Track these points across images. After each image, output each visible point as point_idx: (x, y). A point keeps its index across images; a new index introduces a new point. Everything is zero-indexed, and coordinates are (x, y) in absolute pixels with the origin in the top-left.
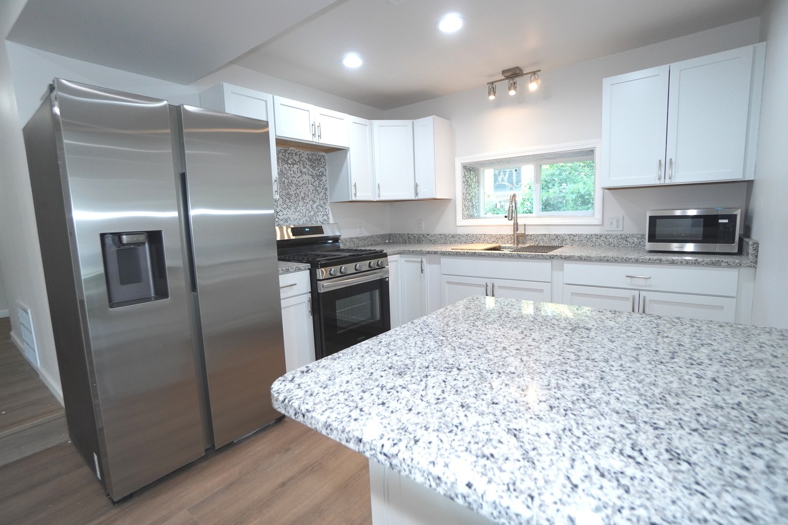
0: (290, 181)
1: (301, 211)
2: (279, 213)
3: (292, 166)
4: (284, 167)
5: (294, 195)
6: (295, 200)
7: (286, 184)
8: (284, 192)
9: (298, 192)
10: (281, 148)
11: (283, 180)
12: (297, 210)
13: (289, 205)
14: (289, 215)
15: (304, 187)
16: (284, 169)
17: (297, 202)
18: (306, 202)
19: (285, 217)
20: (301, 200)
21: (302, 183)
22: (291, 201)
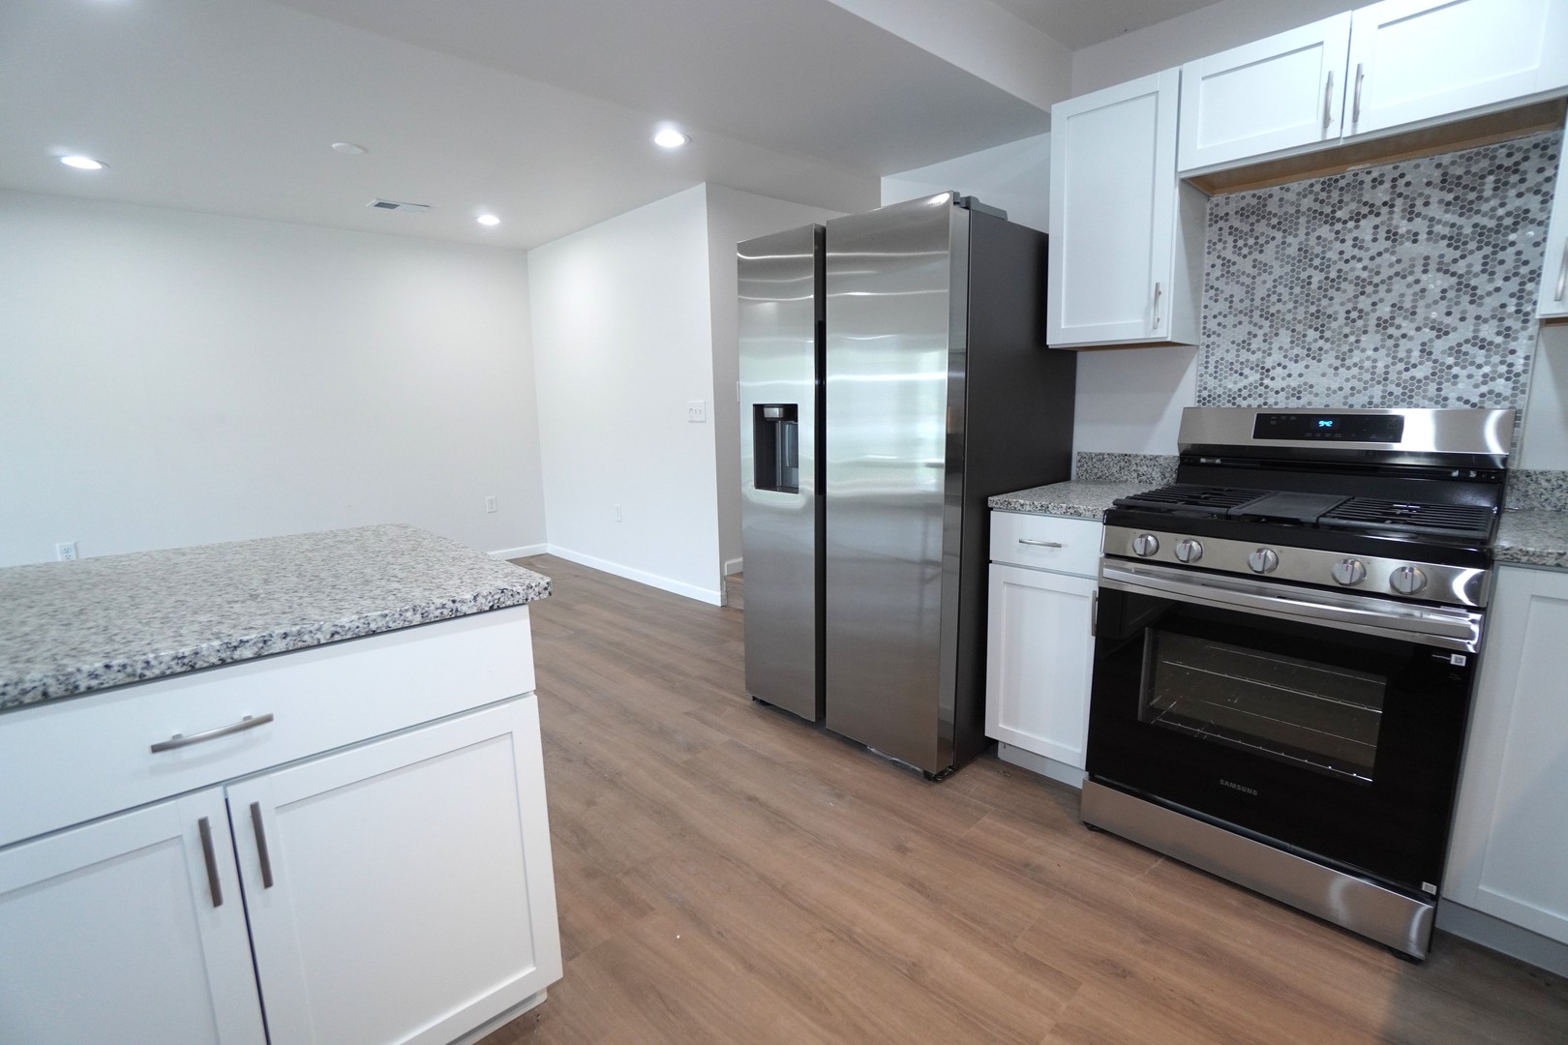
0: (1333, 275)
1: (1368, 364)
2: (1272, 373)
3: (1351, 224)
4: (1313, 236)
5: (1342, 316)
6: (1347, 330)
7: (1314, 286)
8: (1301, 310)
9: (1364, 303)
10: (1313, 181)
11: (1304, 275)
12: (1348, 362)
13: (1315, 347)
14: (1312, 377)
15: (1399, 286)
16: (1313, 242)
17: (1352, 339)
18: (1397, 333)
19: (1294, 382)
20: (1372, 327)
21: (1386, 273)
22: (1327, 334)
